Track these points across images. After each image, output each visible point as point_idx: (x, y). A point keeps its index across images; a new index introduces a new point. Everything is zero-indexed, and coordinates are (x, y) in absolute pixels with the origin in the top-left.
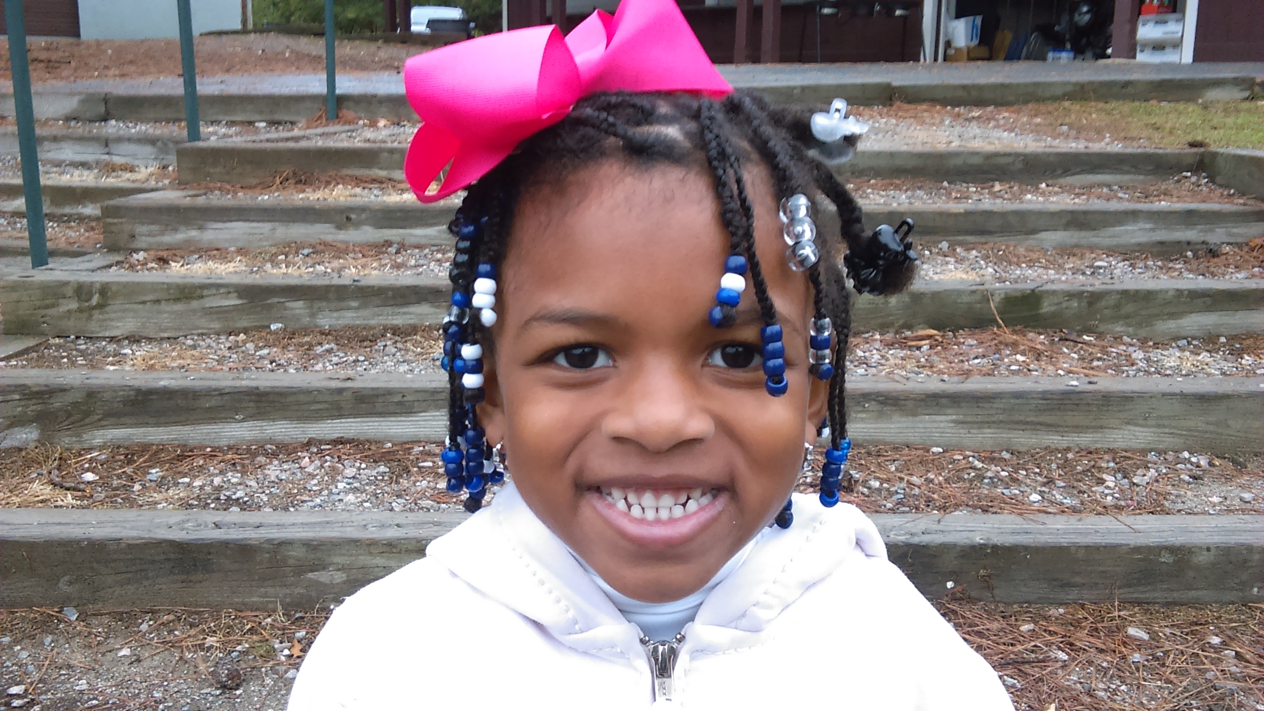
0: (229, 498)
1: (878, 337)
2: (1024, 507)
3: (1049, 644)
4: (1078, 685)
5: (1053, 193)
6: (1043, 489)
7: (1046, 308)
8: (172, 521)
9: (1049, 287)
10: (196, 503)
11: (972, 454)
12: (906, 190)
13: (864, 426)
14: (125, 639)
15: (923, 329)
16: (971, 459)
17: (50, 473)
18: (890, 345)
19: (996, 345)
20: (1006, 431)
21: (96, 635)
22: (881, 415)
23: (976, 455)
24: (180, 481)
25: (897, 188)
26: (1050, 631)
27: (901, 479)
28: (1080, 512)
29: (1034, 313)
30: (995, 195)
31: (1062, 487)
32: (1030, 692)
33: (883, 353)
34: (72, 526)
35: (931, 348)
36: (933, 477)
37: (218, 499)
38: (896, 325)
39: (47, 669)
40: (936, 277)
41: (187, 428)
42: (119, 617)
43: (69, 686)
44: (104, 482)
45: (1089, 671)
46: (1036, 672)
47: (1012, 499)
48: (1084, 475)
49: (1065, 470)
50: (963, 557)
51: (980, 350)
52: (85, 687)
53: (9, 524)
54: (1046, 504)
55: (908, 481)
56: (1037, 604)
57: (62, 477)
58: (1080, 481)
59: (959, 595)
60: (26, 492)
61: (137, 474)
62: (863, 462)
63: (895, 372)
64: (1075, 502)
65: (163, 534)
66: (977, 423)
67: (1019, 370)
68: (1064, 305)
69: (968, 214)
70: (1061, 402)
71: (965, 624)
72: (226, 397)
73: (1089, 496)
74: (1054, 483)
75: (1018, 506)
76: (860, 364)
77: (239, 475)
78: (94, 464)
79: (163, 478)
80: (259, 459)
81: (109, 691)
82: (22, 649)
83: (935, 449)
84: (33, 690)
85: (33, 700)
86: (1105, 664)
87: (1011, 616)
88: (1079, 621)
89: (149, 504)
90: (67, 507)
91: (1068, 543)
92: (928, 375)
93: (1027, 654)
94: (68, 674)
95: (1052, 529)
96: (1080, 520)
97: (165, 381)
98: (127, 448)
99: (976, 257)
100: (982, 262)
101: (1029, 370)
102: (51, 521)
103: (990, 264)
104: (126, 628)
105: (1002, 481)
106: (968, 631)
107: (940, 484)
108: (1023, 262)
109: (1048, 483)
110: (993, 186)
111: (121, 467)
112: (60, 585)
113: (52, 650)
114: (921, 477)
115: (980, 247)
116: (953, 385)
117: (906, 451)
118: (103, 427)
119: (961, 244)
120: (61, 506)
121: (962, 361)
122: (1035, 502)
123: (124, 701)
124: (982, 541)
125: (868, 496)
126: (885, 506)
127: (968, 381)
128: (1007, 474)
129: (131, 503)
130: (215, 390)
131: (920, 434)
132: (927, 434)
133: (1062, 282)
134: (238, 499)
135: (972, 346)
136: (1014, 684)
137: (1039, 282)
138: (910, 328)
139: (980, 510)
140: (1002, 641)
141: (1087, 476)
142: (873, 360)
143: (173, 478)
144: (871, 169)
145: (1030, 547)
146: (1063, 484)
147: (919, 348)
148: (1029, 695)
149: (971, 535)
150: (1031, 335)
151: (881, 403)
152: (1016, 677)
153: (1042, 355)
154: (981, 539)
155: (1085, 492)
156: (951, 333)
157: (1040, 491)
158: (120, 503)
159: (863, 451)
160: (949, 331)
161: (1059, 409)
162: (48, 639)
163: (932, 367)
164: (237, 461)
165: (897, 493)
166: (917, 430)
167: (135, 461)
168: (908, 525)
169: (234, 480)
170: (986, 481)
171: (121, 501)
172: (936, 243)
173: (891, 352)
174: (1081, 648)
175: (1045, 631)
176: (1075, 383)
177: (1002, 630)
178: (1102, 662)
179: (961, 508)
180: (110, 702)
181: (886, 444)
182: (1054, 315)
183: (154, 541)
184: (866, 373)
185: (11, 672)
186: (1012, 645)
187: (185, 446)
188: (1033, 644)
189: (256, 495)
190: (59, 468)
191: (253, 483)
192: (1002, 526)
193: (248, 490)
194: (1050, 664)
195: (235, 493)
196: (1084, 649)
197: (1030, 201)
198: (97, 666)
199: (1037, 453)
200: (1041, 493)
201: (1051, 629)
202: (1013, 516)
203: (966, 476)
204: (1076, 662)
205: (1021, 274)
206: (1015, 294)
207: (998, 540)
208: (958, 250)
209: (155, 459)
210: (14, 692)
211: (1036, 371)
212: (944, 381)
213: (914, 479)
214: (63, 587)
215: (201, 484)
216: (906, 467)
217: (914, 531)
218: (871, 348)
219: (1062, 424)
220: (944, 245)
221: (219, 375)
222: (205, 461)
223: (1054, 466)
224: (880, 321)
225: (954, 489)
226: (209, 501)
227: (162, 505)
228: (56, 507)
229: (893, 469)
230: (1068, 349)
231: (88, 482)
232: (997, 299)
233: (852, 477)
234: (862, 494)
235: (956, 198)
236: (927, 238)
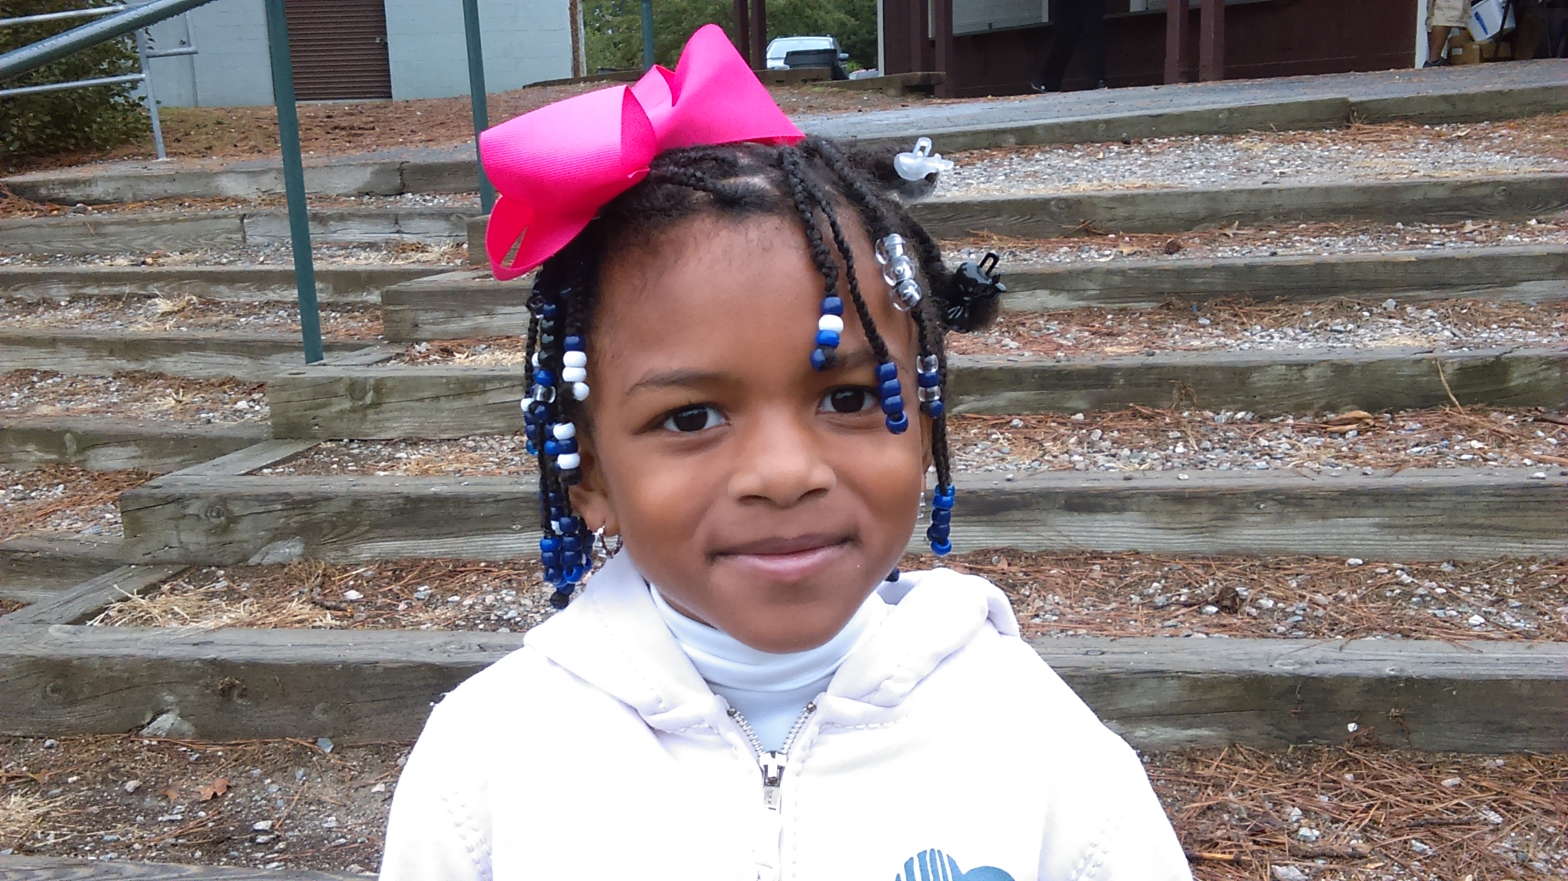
0: (500, 618)
1: (1291, 421)
2: (1460, 632)
3: (1476, 803)
4: (1511, 854)
5: (1545, 232)
6: (1490, 609)
7: (1517, 379)
8: (433, 643)
9: (1522, 352)
10: (464, 623)
11: (1401, 566)
12: (1346, 236)
13: (1259, 532)
14: (381, 773)
15: (1351, 410)
16: (1398, 572)
17: (312, 591)
18: (1306, 431)
19: (1446, 429)
20: (1447, 537)
21: (350, 769)
22: (1281, 519)
23: (1406, 567)
24: (450, 599)
25: (1335, 232)
26: (1482, 787)
27: (1303, 597)
28: (1535, 637)
29: (1501, 387)
30: (1463, 237)
31: (1516, 607)
32: (1443, 859)
33: (1293, 441)
34: (327, 648)
35: (1359, 434)
36: (1345, 594)
37: (488, 619)
38: (1316, 406)
39: (296, 804)
40: (1372, 345)
41: (460, 540)
42: (376, 750)
43: (317, 823)
44: (367, 602)
45: (1528, 837)
46: (1456, 837)
47: (1445, 622)
48: (1550, 592)
49: (1524, 586)
50: (1369, 691)
51: (1423, 436)
52: (334, 824)
53: (261, 646)
54: (1490, 629)
55: (1310, 600)
56: (1469, 753)
57: (325, 595)
58: (1542, 600)
59: (1364, 740)
60: (284, 611)
61: (403, 592)
62: (1256, 577)
63: (1305, 464)
64: (1530, 626)
65: (422, 657)
66: (1407, 527)
67: (1473, 459)
68: (1542, 375)
69: (1421, 262)
70: (1519, 499)
71: (1368, 776)
72: (502, 504)
73: (1551, 619)
74: (1506, 602)
75: (1451, 630)
76: (1262, 455)
77: (514, 593)
78: (360, 581)
79: (431, 596)
80: (537, 574)
81: (358, 829)
82: (273, 782)
83: (1352, 561)
84: (281, 825)
85: (278, 836)
86: (1551, 830)
87: (1431, 767)
88: (1522, 775)
89: (413, 624)
90: (325, 628)
91: (1507, 676)
92: (1348, 468)
93: (1448, 815)
94: (318, 811)
95: (1489, 658)
96: (1529, 647)
97: (437, 487)
98: (395, 563)
99: (1432, 317)
100: (1438, 324)
101: (1486, 460)
102: (305, 642)
103: (1448, 326)
104: (382, 762)
105: (1437, 599)
106: (1372, 784)
107: (1353, 603)
108: (1495, 322)
109: (1497, 602)
110: (1463, 226)
111: (389, 584)
112: (315, 713)
113: (303, 784)
114: (1330, 594)
115: (1437, 304)
116: (1378, 479)
117: (1314, 563)
118: (370, 540)
119: (1412, 301)
120: (320, 627)
121: (1398, 450)
122: (1475, 626)
123: (373, 840)
124: (1393, 673)
125: (1255, 618)
126: (1275, 630)
127: (1400, 473)
128: (1444, 591)
129: (393, 623)
130: (490, 496)
131: (1331, 542)
132: (1343, 542)
133: (1545, 346)
134: (509, 619)
135: (1413, 430)
136: (1424, 850)
137: (1510, 345)
138: (1334, 409)
139: (1399, 635)
140: (1415, 797)
141: (1553, 593)
142: (1280, 451)
143: (442, 596)
144: (1300, 210)
145: (1455, 680)
146: (1517, 604)
147: (1343, 434)
148: (1442, 864)
149: (1379, 665)
150: (1494, 415)
151: (1280, 502)
152: (1428, 842)
153: (1507, 440)
154: (1392, 670)
155: (1545, 614)
156: (1389, 415)
157: (1485, 612)
158: (383, 624)
159: (1257, 563)
160: (1386, 412)
161: (1518, 508)
162: (301, 772)
163: (1356, 457)
164: (514, 577)
165: (1294, 614)
166: (1328, 536)
167: (403, 578)
168: (1300, 653)
169: (508, 599)
170: (1414, 599)
171: (384, 621)
172: (1379, 302)
173: (1305, 440)
174: (1520, 809)
175: (1475, 786)
176: (1541, 475)
177: (1417, 784)
178: (1548, 827)
179: (1375, 633)
180: (359, 841)
181: (1288, 554)
182: (1527, 389)
183: (412, 665)
184: (1267, 466)
185: (260, 806)
186: (1429, 802)
187: (458, 560)
188: (1456, 801)
189: (530, 615)
190: (322, 586)
191: (528, 602)
192: (1424, 655)
193: (522, 609)
194: (1477, 826)
195: (507, 613)
196: (1525, 811)
197: (1511, 243)
198: (349, 803)
199: (1490, 565)
200: (1486, 615)
201: (1483, 784)
202: (1440, 643)
203: (1388, 594)
204: (1512, 826)
205: (1489, 338)
206: (1472, 363)
207: (1413, 671)
208: (1409, 309)
209: (424, 577)
210: (260, 828)
211: (1495, 460)
212: (1366, 474)
213: (1319, 597)
214: (318, 716)
215: (471, 602)
216: (1312, 584)
217: (1306, 659)
218: (1281, 435)
219: (1523, 527)
220: (1390, 304)
221: (495, 479)
222: (478, 577)
223: (1510, 581)
224: (1294, 401)
225: (1372, 610)
226: (478, 622)
227: (425, 626)
228: (313, 627)
229: (1294, 585)
230: (1543, 432)
231: (352, 601)
232: (1450, 370)
233: (1237, 595)
234: (1248, 614)
235: (1412, 243)
236: (1367, 295)
